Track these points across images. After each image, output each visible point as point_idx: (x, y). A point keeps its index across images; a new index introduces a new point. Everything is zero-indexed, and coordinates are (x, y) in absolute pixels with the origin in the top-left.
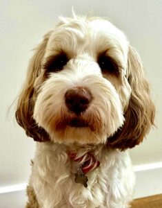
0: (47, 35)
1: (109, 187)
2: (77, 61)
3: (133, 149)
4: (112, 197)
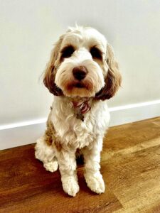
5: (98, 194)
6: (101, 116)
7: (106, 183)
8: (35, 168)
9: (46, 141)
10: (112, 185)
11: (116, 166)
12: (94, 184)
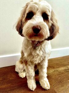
0: (27, 4)
1: (44, 50)
2: (36, 16)
3: (51, 40)
4: (45, 53)
5: (47, 90)
6: (47, 47)
7: (50, 84)
8: (15, 76)
9: (20, 61)
10: (53, 85)
11: (55, 76)
12: (44, 84)
